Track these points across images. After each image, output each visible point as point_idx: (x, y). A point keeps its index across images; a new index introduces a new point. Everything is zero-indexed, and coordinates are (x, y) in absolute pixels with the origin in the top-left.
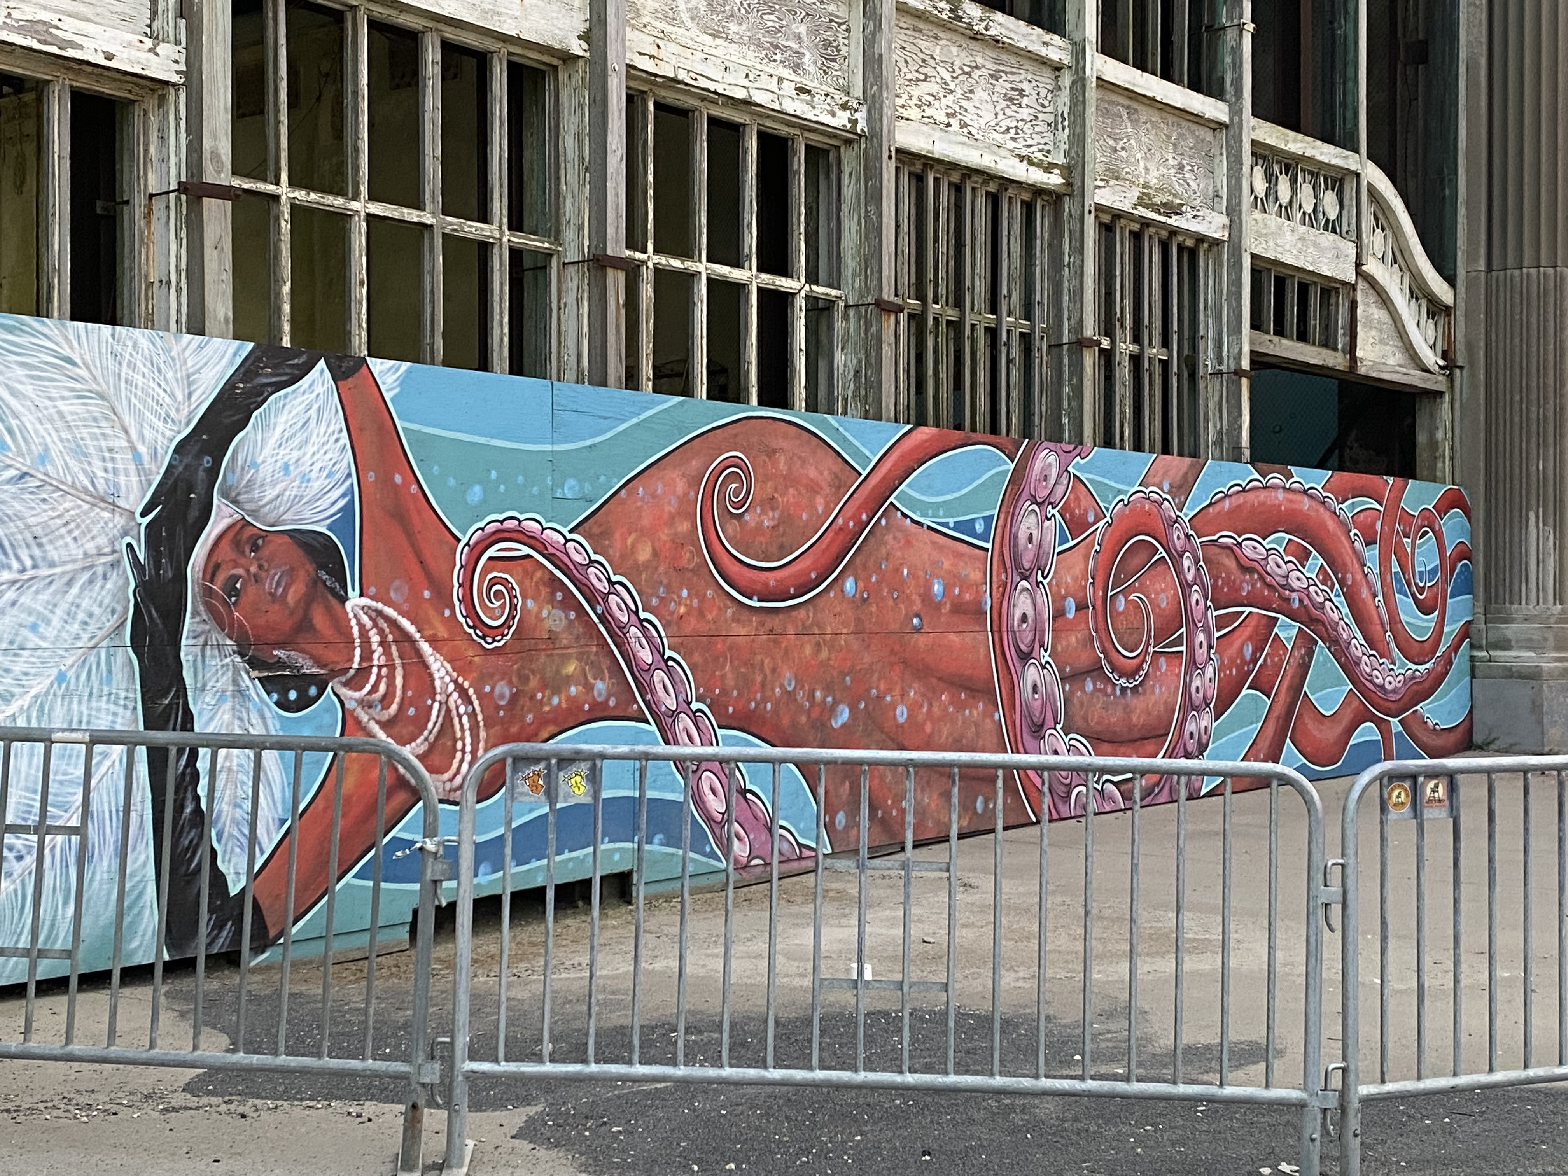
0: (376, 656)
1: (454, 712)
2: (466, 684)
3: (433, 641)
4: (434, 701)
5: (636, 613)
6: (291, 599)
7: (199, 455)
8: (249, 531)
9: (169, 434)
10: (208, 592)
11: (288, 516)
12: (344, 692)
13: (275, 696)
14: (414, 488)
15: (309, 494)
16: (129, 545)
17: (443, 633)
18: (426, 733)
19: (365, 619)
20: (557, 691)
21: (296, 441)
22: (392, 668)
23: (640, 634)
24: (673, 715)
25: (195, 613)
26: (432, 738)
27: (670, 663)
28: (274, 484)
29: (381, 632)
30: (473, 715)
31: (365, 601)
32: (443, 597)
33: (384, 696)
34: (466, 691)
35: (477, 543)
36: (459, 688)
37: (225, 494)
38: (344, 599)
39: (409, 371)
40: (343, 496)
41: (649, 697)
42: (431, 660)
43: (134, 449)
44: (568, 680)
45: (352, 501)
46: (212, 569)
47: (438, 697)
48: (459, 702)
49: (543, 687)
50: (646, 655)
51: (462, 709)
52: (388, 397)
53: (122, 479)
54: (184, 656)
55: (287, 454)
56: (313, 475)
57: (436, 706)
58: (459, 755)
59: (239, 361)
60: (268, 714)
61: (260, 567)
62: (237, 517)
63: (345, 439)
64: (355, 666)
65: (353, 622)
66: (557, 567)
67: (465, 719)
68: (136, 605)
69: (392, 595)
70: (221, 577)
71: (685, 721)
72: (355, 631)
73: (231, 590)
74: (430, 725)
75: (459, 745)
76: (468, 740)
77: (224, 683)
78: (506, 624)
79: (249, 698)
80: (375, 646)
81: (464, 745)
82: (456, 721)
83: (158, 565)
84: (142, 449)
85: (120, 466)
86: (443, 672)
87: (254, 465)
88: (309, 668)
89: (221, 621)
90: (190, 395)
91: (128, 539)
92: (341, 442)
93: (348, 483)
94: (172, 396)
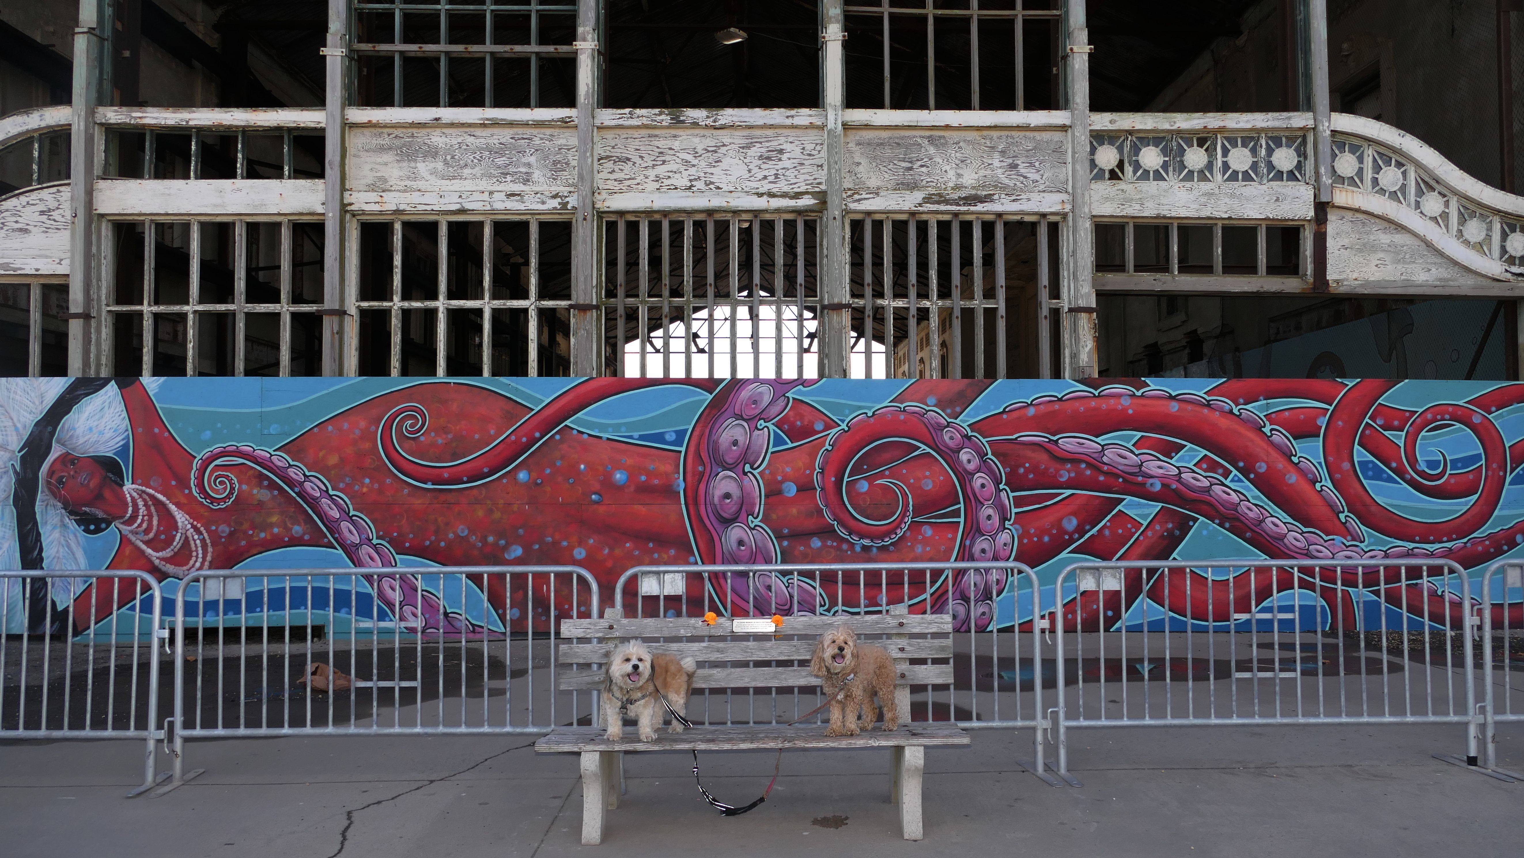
0: (141, 511)
1: (191, 539)
2: (199, 525)
3: (177, 505)
4: (177, 532)
5: (327, 491)
6: (92, 485)
7: (46, 427)
8: (70, 457)
9: (32, 418)
10: (49, 483)
11: (91, 450)
12: (121, 527)
13: (83, 527)
14: (166, 434)
15: (104, 439)
16: (12, 465)
17: (183, 500)
18: (172, 547)
19: (135, 494)
20: (263, 530)
21: (97, 417)
22: (150, 516)
23: (329, 502)
24: (357, 546)
25: (42, 492)
26: (176, 550)
27: (354, 518)
28: (84, 436)
29: (144, 500)
30: (203, 541)
31: (134, 486)
32: (184, 483)
33: (146, 529)
34: (199, 529)
35: (207, 458)
36: (193, 526)
37: (58, 442)
38: (123, 485)
39: (165, 381)
40: (123, 439)
41: (337, 535)
42: (176, 513)
43: (15, 426)
44: (272, 525)
45: (128, 442)
46: (51, 473)
47: (180, 531)
48: (194, 533)
49: (253, 528)
50: (335, 514)
51: (196, 537)
52: (151, 394)
53: (9, 438)
54: (37, 509)
55: (92, 423)
56: (106, 431)
57: (179, 535)
58: (194, 559)
59: (67, 385)
60: (78, 535)
61: (76, 472)
62: (64, 451)
63: (125, 414)
64: (128, 515)
65: (128, 496)
66: (264, 468)
67: (198, 542)
68: (15, 488)
69: (152, 483)
70: (55, 476)
71: (366, 549)
72: (129, 499)
73: (60, 481)
74: (175, 543)
75: (194, 554)
76: (200, 552)
77: (56, 520)
78: (228, 497)
79: (68, 528)
80: (141, 506)
81: (198, 554)
82: (192, 543)
83: (25, 473)
84: (19, 425)
85: (9, 433)
86: (183, 519)
87: (74, 429)
88: (100, 514)
89: (55, 493)
90: (42, 402)
91: (12, 462)
92: (122, 416)
93: (126, 434)
94: (34, 403)
